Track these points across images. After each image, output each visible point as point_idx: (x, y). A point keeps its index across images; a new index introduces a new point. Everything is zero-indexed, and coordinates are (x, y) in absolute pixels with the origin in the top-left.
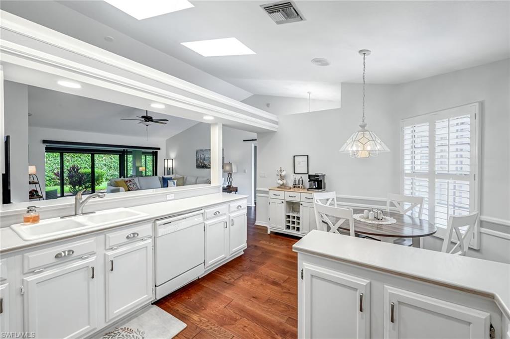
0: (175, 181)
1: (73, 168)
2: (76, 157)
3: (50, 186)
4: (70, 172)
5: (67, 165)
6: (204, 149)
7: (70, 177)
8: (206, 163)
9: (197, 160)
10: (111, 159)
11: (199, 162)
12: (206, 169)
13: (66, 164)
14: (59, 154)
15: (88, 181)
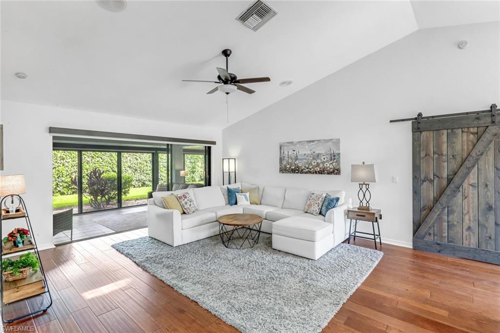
0: (248, 194)
1: (95, 172)
2: (97, 157)
3: (68, 194)
4: (90, 178)
5: (87, 169)
6: (295, 140)
7: (91, 184)
8: (300, 165)
9: (281, 160)
10: (137, 160)
11: (284, 163)
12: (299, 175)
13: (85, 166)
14: (77, 153)
15: (113, 189)
